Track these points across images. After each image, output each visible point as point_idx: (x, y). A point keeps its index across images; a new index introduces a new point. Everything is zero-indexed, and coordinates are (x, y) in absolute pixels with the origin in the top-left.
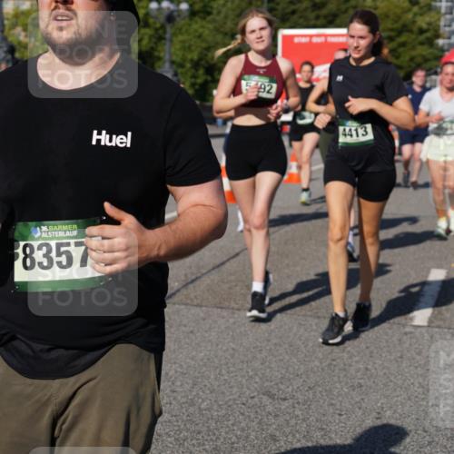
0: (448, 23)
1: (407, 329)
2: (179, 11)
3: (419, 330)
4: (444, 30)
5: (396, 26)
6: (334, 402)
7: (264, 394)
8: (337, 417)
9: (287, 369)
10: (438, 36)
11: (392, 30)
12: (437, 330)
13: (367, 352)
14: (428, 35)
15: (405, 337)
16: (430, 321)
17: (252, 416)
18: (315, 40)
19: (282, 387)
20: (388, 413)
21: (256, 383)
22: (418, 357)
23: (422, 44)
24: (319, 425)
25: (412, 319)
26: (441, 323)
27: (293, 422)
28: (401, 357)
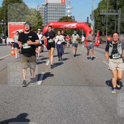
0: (44, 21)
3: (39, 86)
4: (44, 23)
6: (20, 103)
7: (5, 103)
8: (21, 106)
9: (10, 96)
10: (42, 24)
12: (42, 85)
14: (40, 23)
15: (36, 88)
16: (41, 84)
17: (2, 107)
18: (16, 25)
19: (9, 100)
20: (32, 104)
21: (3, 100)
22: (39, 92)
23: (39, 25)
24: (17, 108)
25: (37, 83)
26: (43, 84)
27: (11, 108)
28: (35, 92)
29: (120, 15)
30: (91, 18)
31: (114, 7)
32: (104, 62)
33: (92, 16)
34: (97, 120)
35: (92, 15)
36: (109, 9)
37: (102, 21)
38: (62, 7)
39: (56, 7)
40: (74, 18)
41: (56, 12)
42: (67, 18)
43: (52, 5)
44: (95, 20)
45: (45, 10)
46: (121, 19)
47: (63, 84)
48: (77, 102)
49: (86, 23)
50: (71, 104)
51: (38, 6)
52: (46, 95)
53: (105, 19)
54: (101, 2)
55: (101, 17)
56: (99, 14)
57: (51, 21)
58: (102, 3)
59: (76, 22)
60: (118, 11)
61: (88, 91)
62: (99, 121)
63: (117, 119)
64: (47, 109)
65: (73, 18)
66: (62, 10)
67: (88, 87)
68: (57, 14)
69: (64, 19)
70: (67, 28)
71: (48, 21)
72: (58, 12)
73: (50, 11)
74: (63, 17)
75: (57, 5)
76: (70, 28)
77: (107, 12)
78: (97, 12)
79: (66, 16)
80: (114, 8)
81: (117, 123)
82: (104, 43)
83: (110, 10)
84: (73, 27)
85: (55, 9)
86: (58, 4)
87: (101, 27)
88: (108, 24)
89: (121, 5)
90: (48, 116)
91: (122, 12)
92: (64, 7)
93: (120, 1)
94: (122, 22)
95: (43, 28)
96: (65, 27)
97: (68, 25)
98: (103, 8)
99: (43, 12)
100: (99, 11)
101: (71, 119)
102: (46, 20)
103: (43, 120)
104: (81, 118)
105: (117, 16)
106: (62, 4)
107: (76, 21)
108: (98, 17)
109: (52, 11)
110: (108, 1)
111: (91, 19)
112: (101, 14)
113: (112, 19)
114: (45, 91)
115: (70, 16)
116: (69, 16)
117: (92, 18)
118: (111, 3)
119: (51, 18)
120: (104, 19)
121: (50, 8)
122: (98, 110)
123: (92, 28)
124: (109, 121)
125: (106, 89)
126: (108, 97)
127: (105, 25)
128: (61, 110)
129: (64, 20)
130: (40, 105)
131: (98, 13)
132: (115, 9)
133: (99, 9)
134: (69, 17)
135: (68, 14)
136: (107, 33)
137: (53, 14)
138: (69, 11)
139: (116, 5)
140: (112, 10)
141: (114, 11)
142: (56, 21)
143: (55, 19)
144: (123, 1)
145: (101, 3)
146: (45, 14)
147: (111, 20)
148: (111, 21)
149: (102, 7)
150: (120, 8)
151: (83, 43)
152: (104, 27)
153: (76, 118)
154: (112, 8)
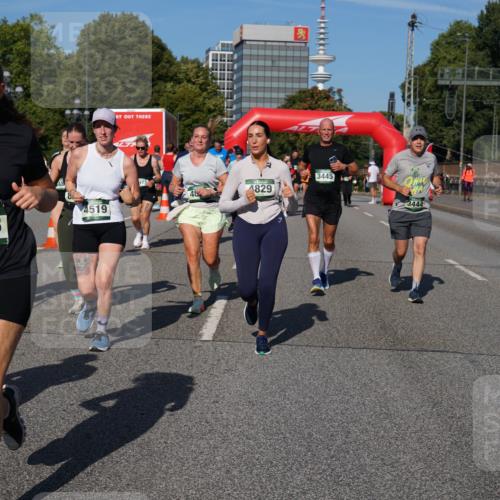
0: (229, 105)
1: (197, 344)
2: (15, 93)
3: (206, 344)
4: (227, 111)
5: (190, 107)
11: (188, 110)
12: (219, 343)
13: (166, 363)
15: (194, 350)
16: (215, 336)
18: (126, 117)
22: (204, 366)
25: (201, 336)
26: (223, 338)
30: (403, 97)
31: (490, 56)
32: (451, 261)
33: (409, 89)
34: (419, 475)
35: (407, 85)
36: (473, 63)
37: (443, 107)
38: (297, 54)
39: (276, 53)
40: (340, 95)
41: (275, 74)
42: (313, 97)
43: (258, 47)
44: (420, 103)
45: (233, 65)
48: (347, 409)
49: (383, 114)
50: (324, 416)
51: (208, 51)
52: (231, 378)
53: (456, 100)
54: (442, 36)
55: (442, 92)
56: (436, 81)
57: (253, 105)
58: (447, 43)
59: (349, 111)
61: (387, 368)
62: (427, 480)
64: (236, 429)
65: (337, 97)
66: (297, 64)
67: (390, 353)
68: (279, 79)
69: (302, 100)
70: (314, 132)
71: (245, 105)
72: (282, 74)
73: (250, 67)
74: (300, 92)
75: (280, 48)
77: (463, 77)
78: (428, 73)
79: (310, 87)
80: (490, 59)
82: (453, 192)
83: (477, 68)
84: (338, 128)
85: (269, 63)
86: (283, 44)
87: (441, 131)
88: (467, 120)
90: (238, 457)
92: (304, 54)
95: (223, 132)
96: (307, 127)
98: (449, 62)
99: (226, 72)
100: (435, 70)
101: (324, 471)
102: (236, 102)
103: (219, 469)
104: (362, 468)
106: (298, 44)
107: (348, 107)
108: (430, 91)
109: (257, 68)
110: (467, 35)
111: (404, 100)
112: (441, 82)
113: (482, 103)
114: (227, 363)
115: (327, 88)
116: (321, 87)
117: (409, 97)
118: (480, 41)
119: (253, 94)
120: (453, 102)
121: (251, 57)
122: (424, 438)
124: (465, 480)
125: (454, 364)
126: (462, 392)
127: (456, 123)
128: (288, 435)
129: (304, 101)
130: (209, 416)
131: (430, 78)
132: (496, 66)
133: (436, 64)
134: (320, 92)
135: (319, 82)
136: (462, 154)
137: (264, 79)
138: (321, 70)
140: (482, 69)
141: (492, 71)
142: (275, 106)
143: (271, 100)
145: (444, 42)
146: (235, 77)
147: (479, 106)
148: (477, 109)
149: (445, 58)
151: (372, 189)
152: (452, 133)
153: (343, 465)
154: (483, 60)
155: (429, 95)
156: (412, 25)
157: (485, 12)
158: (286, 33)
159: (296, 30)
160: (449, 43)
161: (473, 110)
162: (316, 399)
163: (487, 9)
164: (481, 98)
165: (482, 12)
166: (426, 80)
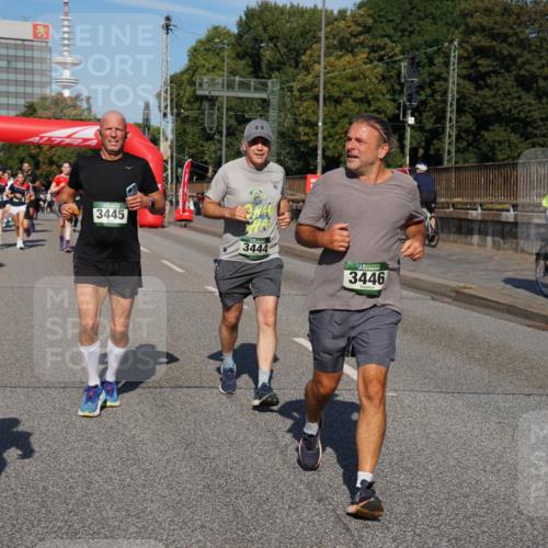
29: (274, 101)
30: (159, 107)
31: (251, 66)
32: (211, 289)
33: (166, 99)
34: (167, 524)
35: (163, 94)
36: (233, 73)
37: (203, 119)
38: (37, 54)
39: (12, 52)
40: (88, 102)
41: (12, 77)
44: (178, 114)
46: (279, 117)
47: (33, 380)
48: (90, 457)
49: (138, 125)
50: (63, 466)
53: (216, 112)
54: (200, 42)
55: (201, 103)
56: (195, 91)
58: (205, 49)
59: (97, 121)
60: (265, 85)
61: (137, 408)
63: (249, 517)
65: (85, 105)
66: (37, 66)
68: (16, 83)
70: (59, 144)
72: (20, 77)
74: (41, 98)
75: (16, 47)
76: (69, 145)
77: (223, 87)
78: (186, 82)
79: (53, 93)
80: (251, 69)
81: (248, 532)
83: (237, 78)
84: (85, 140)
85: (4, 64)
86: (20, 42)
87: (202, 146)
88: (228, 135)
89: (279, 62)
91: (282, 89)
92: (46, 55)
93: (275, 46)
94: (284, 130)
96: (50, 139)
97: (60, 134)
98: (208, 70)
100: (194, 78)
101: (60, 527)
105: (265, 103)
106: (38, 44)
107: (98, 117)
108: (188, 102)
110: (225, 41)
111: (160, 111)
112: (199, 92)
116: (67, 93)
117: (166, 107)
118: (240, 49)
120: (213, 114)
122: (174, 483)
123: (165, 148)
124: (216, 526)
125: (211, 400)
126: (216, 430)
127: (217, 137)
129: (48, 109)
131: (188, 87)
132: (257, 77)
133: (194, 72)
134: (66, 99)
135: (65, 87)
138: (67, 74)
139: (259, 58)
140: (243, 79)
141: (253, 82)
142: (12, 113)
143: (8, 106)
144: (287, 47)
145: (202, 49)
147: (241, 120)
149: (203, 66)
150: (277, 73)
152: (213, 148)
153: (82, 520)
154: (244, 69)
155: (187, 106)
156: (167, 28)
157: (244, 18)
158: (24, 30)
159: (35, 27)
160: (208, 50)
161: (235, 124)
162: (55, 447)
163: (246, 14)
164: (244, 112)
165: (241, 18)
166: (185, 90)
